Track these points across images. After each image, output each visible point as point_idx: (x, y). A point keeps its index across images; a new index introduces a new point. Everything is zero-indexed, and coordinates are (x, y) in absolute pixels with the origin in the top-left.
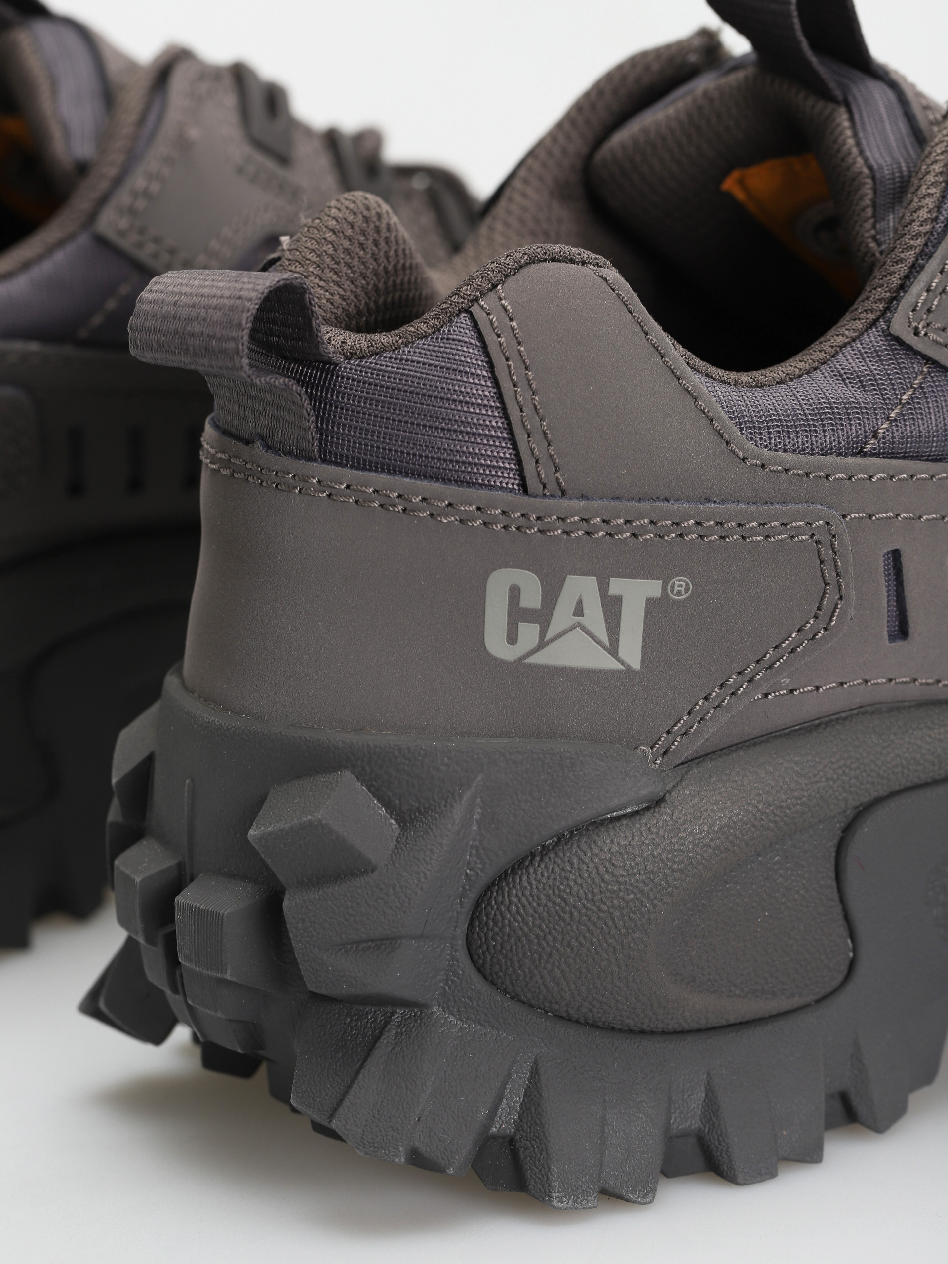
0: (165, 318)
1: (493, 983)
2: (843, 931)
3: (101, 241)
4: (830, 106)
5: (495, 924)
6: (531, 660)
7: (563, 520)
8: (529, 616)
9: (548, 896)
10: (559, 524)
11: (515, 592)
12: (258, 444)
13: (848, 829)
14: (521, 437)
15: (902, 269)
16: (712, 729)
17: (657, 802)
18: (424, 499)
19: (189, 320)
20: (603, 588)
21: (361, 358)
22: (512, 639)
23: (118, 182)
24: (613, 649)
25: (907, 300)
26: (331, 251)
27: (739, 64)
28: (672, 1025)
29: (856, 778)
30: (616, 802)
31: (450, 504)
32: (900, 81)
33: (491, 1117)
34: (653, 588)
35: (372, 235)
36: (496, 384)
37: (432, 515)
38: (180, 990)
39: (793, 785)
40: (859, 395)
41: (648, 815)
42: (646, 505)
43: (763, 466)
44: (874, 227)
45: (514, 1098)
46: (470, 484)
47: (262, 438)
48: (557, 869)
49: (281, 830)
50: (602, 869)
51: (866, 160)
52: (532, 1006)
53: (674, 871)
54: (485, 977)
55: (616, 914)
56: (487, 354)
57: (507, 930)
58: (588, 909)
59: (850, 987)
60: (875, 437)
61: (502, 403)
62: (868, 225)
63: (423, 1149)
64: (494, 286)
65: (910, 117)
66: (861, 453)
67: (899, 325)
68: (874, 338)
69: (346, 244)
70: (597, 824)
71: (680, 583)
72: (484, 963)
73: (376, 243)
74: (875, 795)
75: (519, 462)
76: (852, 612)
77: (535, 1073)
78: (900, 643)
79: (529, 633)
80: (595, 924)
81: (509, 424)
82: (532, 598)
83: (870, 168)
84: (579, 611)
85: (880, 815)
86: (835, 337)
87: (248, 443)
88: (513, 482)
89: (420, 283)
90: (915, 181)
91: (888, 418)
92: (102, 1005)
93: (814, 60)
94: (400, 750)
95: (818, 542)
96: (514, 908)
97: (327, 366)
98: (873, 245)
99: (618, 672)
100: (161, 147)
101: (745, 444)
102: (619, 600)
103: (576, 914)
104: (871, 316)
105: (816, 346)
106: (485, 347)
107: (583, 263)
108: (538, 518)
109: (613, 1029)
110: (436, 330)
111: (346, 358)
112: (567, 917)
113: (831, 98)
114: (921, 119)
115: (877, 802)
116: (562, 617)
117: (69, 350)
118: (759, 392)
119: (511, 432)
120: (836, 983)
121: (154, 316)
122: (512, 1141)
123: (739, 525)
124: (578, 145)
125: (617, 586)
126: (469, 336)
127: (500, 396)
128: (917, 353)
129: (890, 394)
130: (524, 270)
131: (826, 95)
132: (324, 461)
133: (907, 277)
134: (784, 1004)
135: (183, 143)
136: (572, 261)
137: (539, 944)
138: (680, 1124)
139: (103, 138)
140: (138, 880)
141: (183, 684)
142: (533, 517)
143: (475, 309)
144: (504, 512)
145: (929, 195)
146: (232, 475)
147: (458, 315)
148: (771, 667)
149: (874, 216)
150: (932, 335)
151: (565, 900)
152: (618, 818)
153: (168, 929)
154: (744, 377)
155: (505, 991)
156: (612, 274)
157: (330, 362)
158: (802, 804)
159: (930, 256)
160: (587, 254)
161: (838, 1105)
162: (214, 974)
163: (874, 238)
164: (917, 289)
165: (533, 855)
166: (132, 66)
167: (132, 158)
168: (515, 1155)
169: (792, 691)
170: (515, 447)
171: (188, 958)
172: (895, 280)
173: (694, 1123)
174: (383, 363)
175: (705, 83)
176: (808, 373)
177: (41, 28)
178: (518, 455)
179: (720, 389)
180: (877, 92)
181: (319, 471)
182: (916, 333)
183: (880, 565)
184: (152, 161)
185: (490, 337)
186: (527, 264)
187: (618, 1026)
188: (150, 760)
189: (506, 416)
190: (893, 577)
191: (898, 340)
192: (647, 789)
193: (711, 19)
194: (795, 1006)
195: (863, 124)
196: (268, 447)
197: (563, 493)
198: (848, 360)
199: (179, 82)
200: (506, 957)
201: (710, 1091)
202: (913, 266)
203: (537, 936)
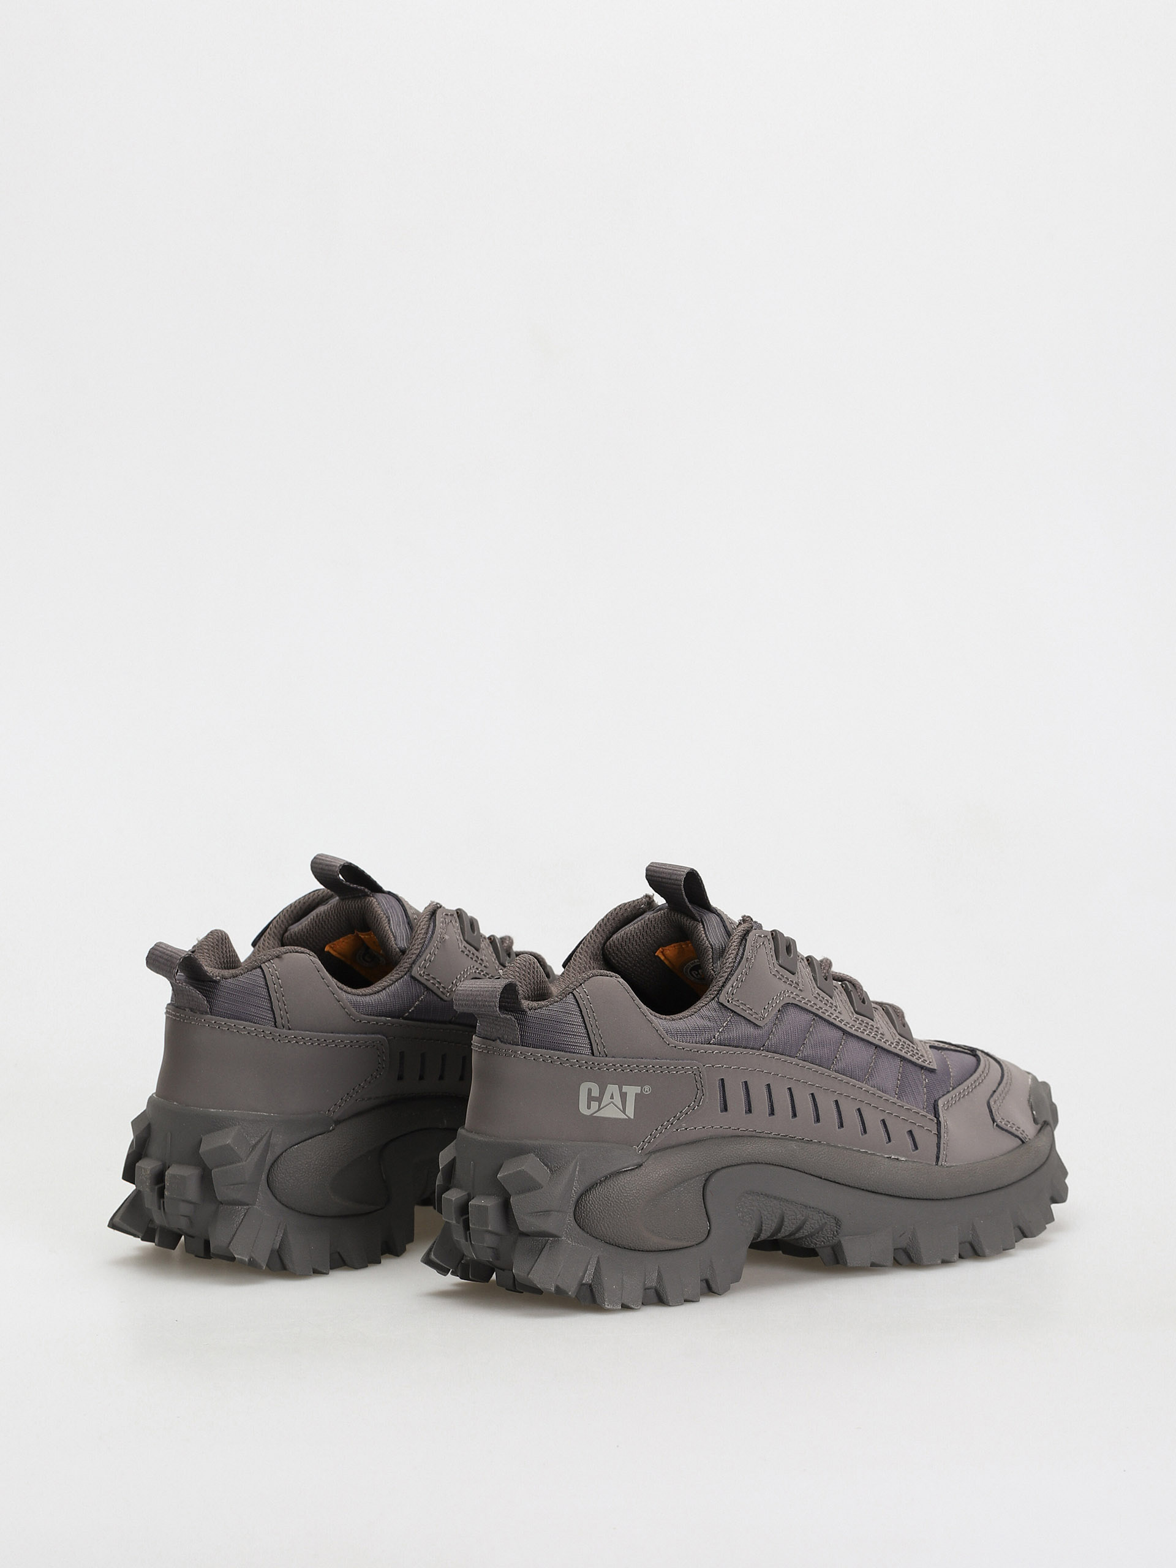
0: (468, 995)
1: (583, 1230)
2: (706, 1219)
3: (412, 977)
4: (696, 923)
5: (584, 1207)
6: (595, 1115)
7: (607, 1065)
8: (595, 1099)
9: (603, 1198)
10: (605, 1066)
11: (590, 1090)
12: (498, 1040)
13: (707, 1180)
14: (592, 1036)
15: (723, 979)
16: (658, 1141)
17: (641, 1165)
18: (558, 1058)
19: (477, 995)
20: (620, 1089)
21: (535, 1010)
22: (589, 1107)
23: (419, 956)
24: (624, 1112)
25: (725, 990)
26: (518, 975)
27: (661, 908)
28: (646, 1248)
29: (710, 1160)
30: (626, 1165)
31: (567, 1060)
32: (722, 914)
33: (583, 1276)
34: (638, 1089)
35: (532, 970)
36: (583, 1017)
37: (561, 1063)
38: (469, 1239)
39: (687, 1162)
40: (709, 1023)
41: (637, 1170)
42: (635, 1060)
43: (675, 1047)
44: (713, 966)
45: (591, 1270)
46: (574, 1053)
47: (499, 1038)
48: (606, 1189)
49: (510, 1174)
50: (621, 1188)
51: (709, 942)
52: (597, 1238)
53: (646, 1190)
54: (580, 1228)
55: (626, 1204)
56: (579, 1007)
57: (588, 1210)
58: (616, 1202)
59: (709, 1239)
60: (714, 1038)
61: (585, 1024)
62: (711, 965)
63: (560, 1286)
64: (581, 984)
65: (725, 927)
66: (709, 1043)
67: (722, 999)
68: (714, 1004)
69: (524, 972)
70: (619, 1173)
71: (647, 1088)
72: (580, 1222)
73: (533, 972)
74: (717, 1168)
75: (591, 1045)
76: (707, 1100)
77: (598, 1262)
78: (724, 1113)
79: (595, 1105)
80: (619, 1208)
81: (588, 1032)
82: (596, 1093)
83: (711, 945)
84: (612, 1098)
85: (718, 1174)
86: (699, 1004)
87: (494, 1041)
88: (589, 1051)
89: (547, 988)
90: (727, 949)
91: (719, 1031)
92: (432, 1257)
93: (690, 906)
94: (551, 1146)
95: (695, 1074)
96: (591, 1202)
97: (523, 1012)
98: (712, 972)
99: (626, 1119)
100: (435, 943)
101: (669, 1039)
102: (626, 1093)
103: (612, 1204)
104: (712, 996)
105: (693, 1007)
106: (578, 1004)
107: (611, 977)
108: (598, 1064)
109: (625, 1248)
110: (561, 999)
111: (530, 1010)
112: (609, 1205)
113: (697, 920)
114: (730, 928)
115: (718, 1170)
116: (606, 1099)
117: (401, 1020)
118: (673, 1022)
119: (588, 1034)
120: (704, 1238)
121: (463, 995)
122: (590, 1286)
123: (667, 1068)
124: (600, 939)
125: (625, 1089)
126: (573, 1001)
127: (584, 1021)
128: (729, 1009)
129: (719, 1023)
130: (591, 979)
131: (694, 918)
132: (522, 1046)
133: (725, 982)
134: (685, 1244)
135: (443, 940)
136: (607, 976)
137: (600, 1215)
138: (648, 1285)
139: (411, 938)
140: (454, 1199)
141: (467, 1130)
142: (596, 1064)
143: (574, 992)
144: (586, 1062)
145: (732, 953)
146: (488, 1052)
147: (569, 994)
148: (679, 1119)
149: (713, 962)
150: (734, 1003)
151: (609, 1199)
152: (626, 1171)
153: (467, 1216)
154: (668, 1017)
155: (588, 1233)
156: (621, 980)
157: (524, 1011)
158: (691, 1169)
159: (733, 975)
160: (612, 974)
161: (705, 1285)
162: (484, 1228)
163: (713, 969)
164: (728, 987)
165: (597, 1184)
166: (417, 913)
167: (424, 947)
168: (591, 1290)
169: (686, 1129)
170: (590, 1039)
171: (474, 1224)
172: (721, 984)
173: (654, 1284)
174: (543, 1011)
175: (648, 915)
176: (690, 1016)
177: (379, 896)
178: (591, 1042)
179: (660, 1021)
180: (713, 916)
181: (520, 1049)
182: (728, 1002)
183: (717, 1083)
184: (432, 948)
185: (580, 1002)
186: (592, 977)
187: (627, 1247)
188: (454, 1160)
189: (586, 1028)
190: (721, 1089)
191: (721, 1004)
192: (637, 1161)
193: (651, 891)
194: (689, 1245)
195: (708, 929)
196: (502, 1042)
197: (606, 1056)
198: (704, 1011)
199: (439, 915)
200: (588, 1219)
201: (659, 1272)
202: (727, 978)
203: (599, 1212)
